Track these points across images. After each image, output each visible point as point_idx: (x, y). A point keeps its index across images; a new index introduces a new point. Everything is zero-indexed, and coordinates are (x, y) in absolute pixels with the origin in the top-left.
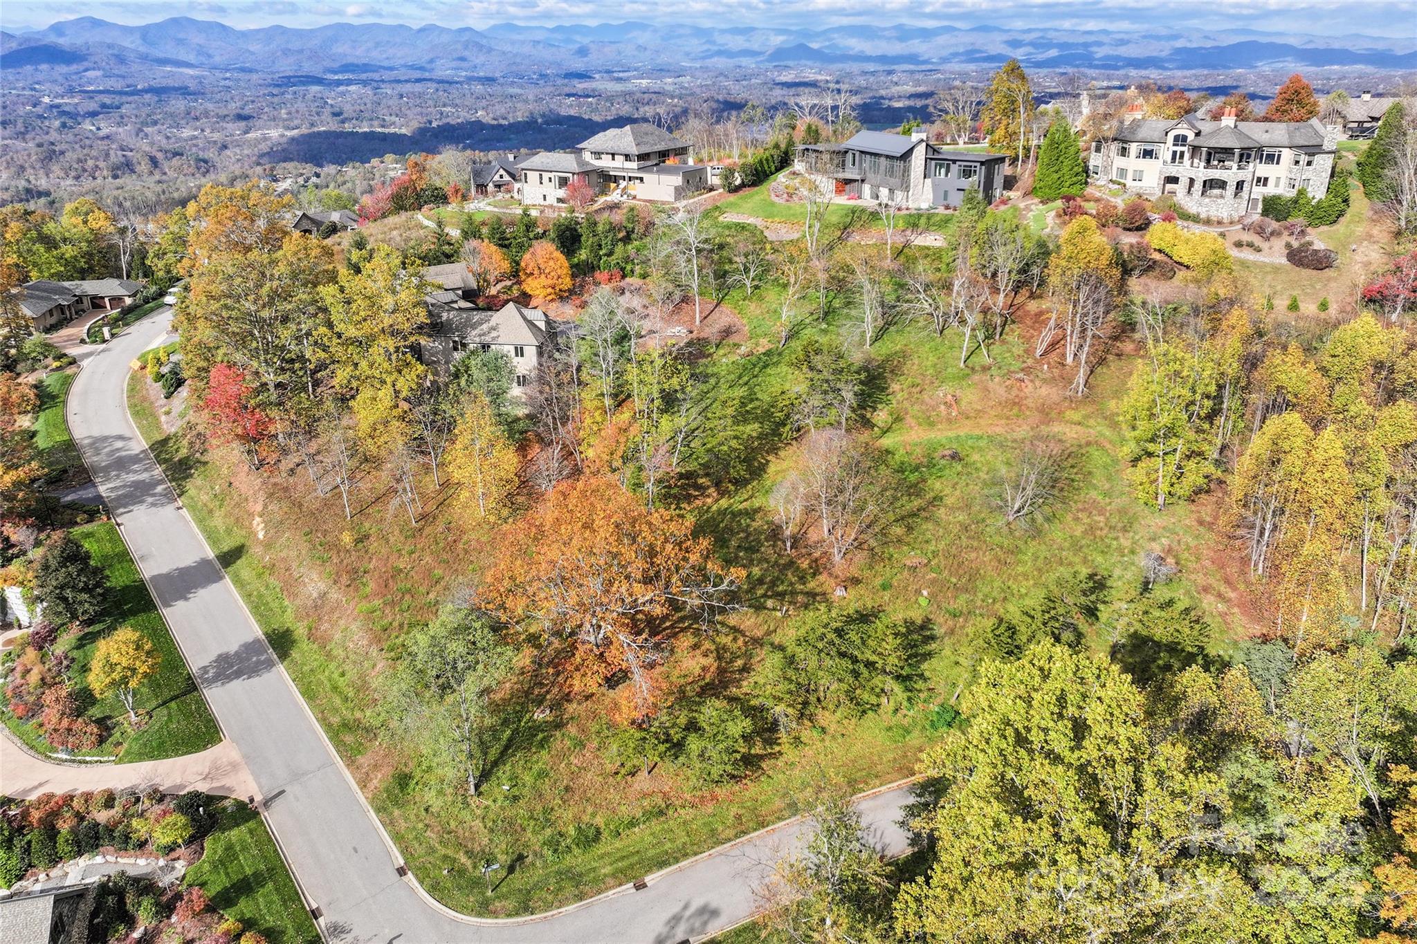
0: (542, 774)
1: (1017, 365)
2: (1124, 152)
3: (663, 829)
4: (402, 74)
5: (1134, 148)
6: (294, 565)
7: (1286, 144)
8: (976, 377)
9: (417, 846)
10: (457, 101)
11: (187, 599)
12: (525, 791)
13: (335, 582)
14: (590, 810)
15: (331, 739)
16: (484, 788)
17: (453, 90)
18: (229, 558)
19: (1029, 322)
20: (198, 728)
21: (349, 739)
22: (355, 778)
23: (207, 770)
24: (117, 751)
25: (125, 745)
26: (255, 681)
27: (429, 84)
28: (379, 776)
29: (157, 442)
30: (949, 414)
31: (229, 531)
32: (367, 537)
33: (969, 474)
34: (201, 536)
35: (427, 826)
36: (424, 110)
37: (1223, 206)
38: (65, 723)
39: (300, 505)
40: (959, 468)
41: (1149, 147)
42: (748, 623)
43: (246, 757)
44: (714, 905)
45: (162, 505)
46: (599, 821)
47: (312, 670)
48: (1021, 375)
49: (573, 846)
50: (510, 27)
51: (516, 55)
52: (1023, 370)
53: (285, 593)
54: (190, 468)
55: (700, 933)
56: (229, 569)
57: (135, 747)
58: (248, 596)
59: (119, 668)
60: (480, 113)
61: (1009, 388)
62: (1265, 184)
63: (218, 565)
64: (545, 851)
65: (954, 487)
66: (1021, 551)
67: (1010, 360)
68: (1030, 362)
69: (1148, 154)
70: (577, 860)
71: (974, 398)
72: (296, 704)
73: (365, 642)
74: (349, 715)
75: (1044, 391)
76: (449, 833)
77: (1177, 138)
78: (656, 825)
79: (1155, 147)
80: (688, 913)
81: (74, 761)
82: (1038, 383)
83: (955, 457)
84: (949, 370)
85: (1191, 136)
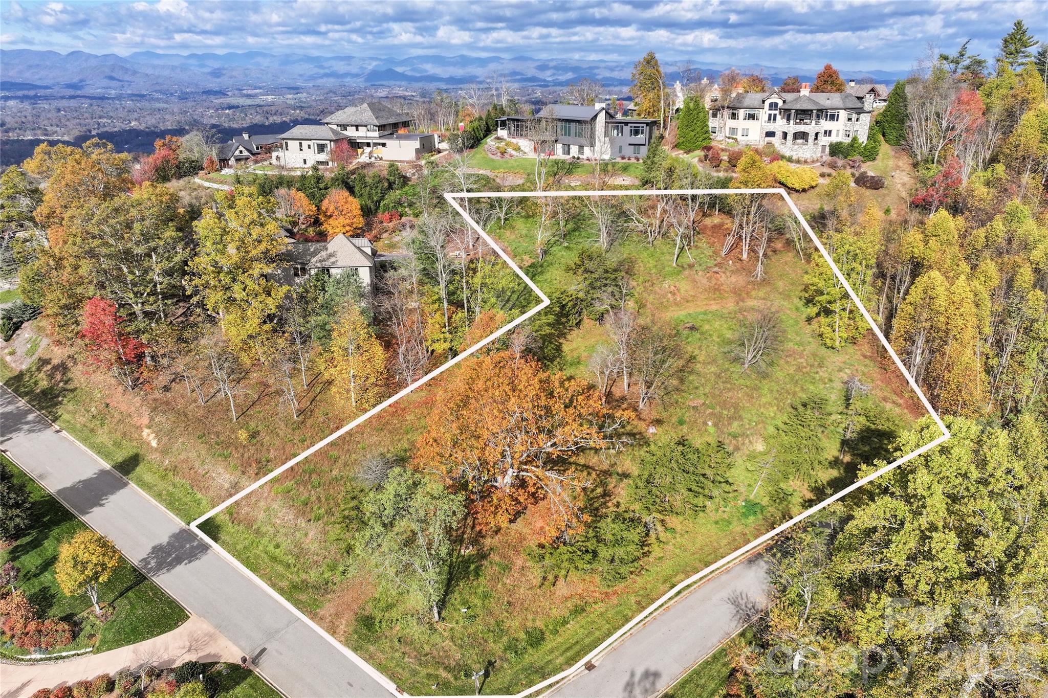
0: (486, 596)
1: (711, 263)
2: (734, 116)
3: (588, 622)
4: (55, 91)
5: (742, 113)
6: (197, 464)
7: (842, 106)
8: (686, 272)
9: (401, 671)
10: (111, 114)
11: (102, 505)
12: (479, 611)
13: (244, 473)
14: (530, 617)
15: (288, 600)
16: (444, 614)
17: (106, 103)
18: (128, 466)
19: (709, 233)
20: (163, 610)
21: (303, 597)
22: (323, 628)
23: (187, 644)
24: (92, 642)
25: (99, 636)
26: (196, 564)
27: (83, 100)
28: (344, 622)
29: (11, 379)
30: (675, 300)
31: (118, 445)
32: (258, 433)
33: (706, 339)
34: (90, 452)
35: (404, 653)
36: (82, 121)
37: (807, 151)
38: (32, 626)
39: (186, 415)
40: (698, 336)
41: (752, 112)
42: (594, 461)
43: (218, 626)
44: (653, 669)
45: (40, 430)
46: (539, 624)
47: (245, 547)
48: (716, 269)
49: (529, 647)
50: (150, 54)
51: (159, 77)
52: (716, 265)
53: (195, 488)
54: (57, 396)
55: (653, 692)
56: (131, 476)
57: (110, 636)
58: (159, 496)
59: (90, 566)
60: (133, 124)
61: (709, 279)
62: (830, 135)
63: (118, 474)
64: (508, 655)
65: (700, 348)
66: (759, 388)
67: (705, 259)
68: (719, 259)
69: (752, 117)
70: (533, 657)
71: (687, 287)
72: (243, 577)
73: (291, 517)
74: (296, 579)
75: (733, 279)
76: (426, 655)
77: (771, 105)
78: (582, 620)
79: (756, 112)
80: (637, 678)
81: (50, 659)
82: (728, 274)
83: (693, 328)
84: (667, 268)
85: (780, 103)
